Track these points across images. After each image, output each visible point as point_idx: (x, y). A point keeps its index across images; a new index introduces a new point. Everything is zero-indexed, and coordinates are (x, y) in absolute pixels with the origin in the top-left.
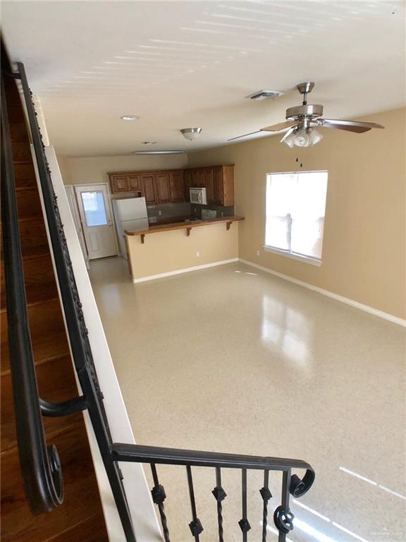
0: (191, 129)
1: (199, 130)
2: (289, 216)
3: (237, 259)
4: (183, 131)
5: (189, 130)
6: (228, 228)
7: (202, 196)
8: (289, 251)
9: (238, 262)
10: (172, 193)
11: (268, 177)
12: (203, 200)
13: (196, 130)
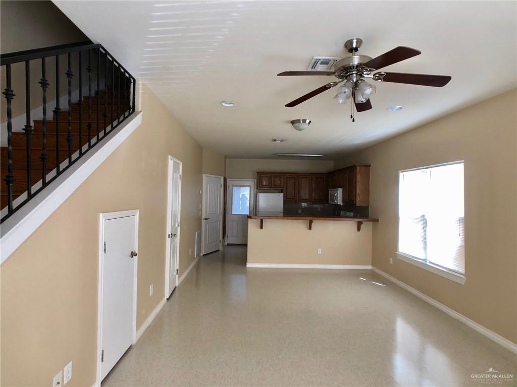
0: (299, 120)
1: (308, 121)
2: (423, 217)
3: (369, 267)
4: (293, 122)
5: (298, 121)
6: (359, 229)
7: (339, 196)
8: (425, 260)
9: (371, 270)
10: (313, 194)
11: (401, 175)
12: (339, 201)
13: (304, 121)
